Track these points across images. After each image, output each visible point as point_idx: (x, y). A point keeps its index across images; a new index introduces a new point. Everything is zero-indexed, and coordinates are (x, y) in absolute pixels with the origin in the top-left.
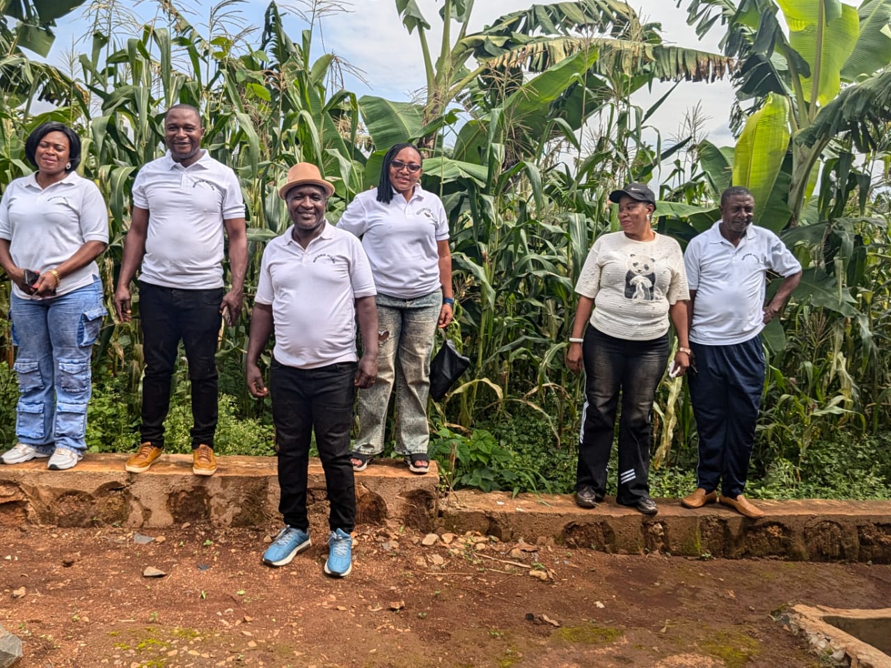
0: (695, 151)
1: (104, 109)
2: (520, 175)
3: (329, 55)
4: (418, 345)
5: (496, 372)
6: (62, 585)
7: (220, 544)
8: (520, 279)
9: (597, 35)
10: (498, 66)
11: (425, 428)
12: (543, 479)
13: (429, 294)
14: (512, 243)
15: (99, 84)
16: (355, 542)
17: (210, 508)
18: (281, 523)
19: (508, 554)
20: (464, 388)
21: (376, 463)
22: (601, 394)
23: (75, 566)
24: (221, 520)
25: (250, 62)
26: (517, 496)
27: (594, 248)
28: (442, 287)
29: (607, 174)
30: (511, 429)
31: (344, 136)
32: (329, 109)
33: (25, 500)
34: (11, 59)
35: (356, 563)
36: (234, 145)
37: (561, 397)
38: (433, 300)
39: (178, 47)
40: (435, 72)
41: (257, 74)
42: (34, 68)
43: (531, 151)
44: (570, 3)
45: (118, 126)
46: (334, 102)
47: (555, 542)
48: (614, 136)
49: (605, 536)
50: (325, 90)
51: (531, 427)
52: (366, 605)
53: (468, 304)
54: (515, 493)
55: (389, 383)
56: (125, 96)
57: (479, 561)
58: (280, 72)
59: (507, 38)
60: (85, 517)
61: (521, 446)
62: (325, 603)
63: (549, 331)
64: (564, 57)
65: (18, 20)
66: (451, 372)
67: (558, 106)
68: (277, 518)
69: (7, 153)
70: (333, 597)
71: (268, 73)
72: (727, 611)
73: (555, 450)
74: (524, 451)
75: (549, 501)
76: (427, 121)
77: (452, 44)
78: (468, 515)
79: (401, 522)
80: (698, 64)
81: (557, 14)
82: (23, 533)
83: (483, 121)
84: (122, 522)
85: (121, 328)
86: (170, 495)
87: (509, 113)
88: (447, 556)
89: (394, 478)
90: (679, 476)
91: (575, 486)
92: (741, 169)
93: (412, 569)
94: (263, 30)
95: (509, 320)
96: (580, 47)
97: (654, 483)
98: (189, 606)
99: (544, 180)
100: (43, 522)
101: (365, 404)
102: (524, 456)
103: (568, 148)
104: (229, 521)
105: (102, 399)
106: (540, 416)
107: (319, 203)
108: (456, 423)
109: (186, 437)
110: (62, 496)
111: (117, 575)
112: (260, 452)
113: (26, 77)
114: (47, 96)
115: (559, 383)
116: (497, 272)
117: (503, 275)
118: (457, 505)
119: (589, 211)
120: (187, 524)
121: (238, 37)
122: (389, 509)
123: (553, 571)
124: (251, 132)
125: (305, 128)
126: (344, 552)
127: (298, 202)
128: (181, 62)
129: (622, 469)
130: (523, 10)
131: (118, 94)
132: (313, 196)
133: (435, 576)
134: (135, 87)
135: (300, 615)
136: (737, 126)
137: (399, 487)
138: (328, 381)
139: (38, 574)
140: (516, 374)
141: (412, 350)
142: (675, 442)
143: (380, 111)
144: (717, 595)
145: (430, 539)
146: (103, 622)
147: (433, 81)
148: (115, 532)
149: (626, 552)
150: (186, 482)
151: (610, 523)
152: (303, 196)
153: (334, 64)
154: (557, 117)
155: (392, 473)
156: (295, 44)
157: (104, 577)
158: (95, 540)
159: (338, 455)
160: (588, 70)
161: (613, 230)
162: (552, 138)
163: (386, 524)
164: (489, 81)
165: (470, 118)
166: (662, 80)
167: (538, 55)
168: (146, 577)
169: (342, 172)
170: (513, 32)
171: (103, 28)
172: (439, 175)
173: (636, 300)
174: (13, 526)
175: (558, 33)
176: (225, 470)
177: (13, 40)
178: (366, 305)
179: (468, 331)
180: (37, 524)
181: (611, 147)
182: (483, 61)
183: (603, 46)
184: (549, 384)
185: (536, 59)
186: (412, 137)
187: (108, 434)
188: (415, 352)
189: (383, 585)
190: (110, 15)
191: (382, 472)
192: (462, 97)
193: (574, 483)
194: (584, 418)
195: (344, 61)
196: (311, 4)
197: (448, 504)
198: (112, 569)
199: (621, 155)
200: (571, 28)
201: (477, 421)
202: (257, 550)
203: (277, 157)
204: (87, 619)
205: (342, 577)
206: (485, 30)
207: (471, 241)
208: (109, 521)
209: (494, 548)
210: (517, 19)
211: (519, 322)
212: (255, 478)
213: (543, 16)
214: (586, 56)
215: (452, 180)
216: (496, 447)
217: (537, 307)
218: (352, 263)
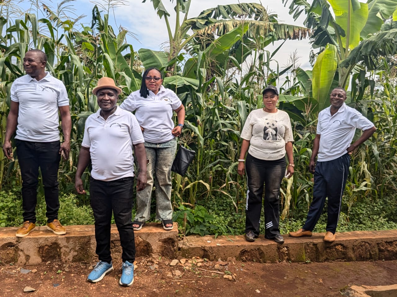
0: (295, 72)
1: (5, 54)
4: (164, 166)
5: (206, 177)
7: (66, 272)
8: (217, 132)
9: (247, 19)
10: (202, 33)
11: (170, 207)
12: (230, 228)
14: (212, 116)
16: (136, 267)
17: (61, 253)
19: (213, 267)
20: (191, 186)
21: (147, 225)
22: (255, 186)
24: (67, 259)
26: (217, 237)
27: (249, 117)
29: (255, 82)
32: (119, 52)
35: (136, 278)
37: (237, 187)
38: (171, 144)
43: (221, 74)
44: (235, 5)
46: (122, 49)
47: (236, 260)
48: (257, 64)
49: (260, 255)
51: (224, 203)
55: (150, 185)
56: (15, 48)
57: (199, 272)
59: (206, 20)
61: (219, 212)
63: (231, 156)
64: (233, 28)
67: (232, 53)
68: (96, 256)
72: (319, 290)
73: (235, 213)
74: (221, 214)
75: (232, 239)
76: (170, 59)
77: (181, 23)
78: (193, 249)
79: (160, 254)
80: (294, 31)
81: (229, 9)
83: (195, 58)
84: (15, 263)
86: (40, 248)
87: (208, 55)
88: (182, 270)
89: (156, 233)
90: (294, 223)
92: (316, 79)
93: (165, 279)
94: (92, 19)
95: (212, 152)
96: (240, 24)
97: (282, 227)
101: (139, 196)
102: (221, 217)
104: (71, 259)
106: (228, 197)
107: (112, 98)
108: (188, 203)
111: (10, 292)
112: (89, 222)
115: (236, 181)
116: (205, 130)
117: (208, 130)
118: (187, 244)
119: (247, 100)
120: (49, 262)
121: (77, 20)
122: (153, 248)
124: (79, 64)
126: (129, 273)
127: (101, 97)
129: (266, 222)
130: (214, 7)
131: (12, 47)
132: (109, 94)
133: (176, 282)
134: (20, 43)
136: (313, 61)
137: (158, 237)
138: (119, 187)
140: (216, 177)
141: (161, 169)
142: (291, 207)
143: (147, 55)
144: (314, 282)
145: (174, 262)
147: (173, 40)
148: (11, 268)
149: (270, 262)
150: (47, 241)
151: (262, 248)
152: (104, 94)
155: (155, 230)
159: (125, 224)
162: (229, 68)
163: (152, 256)
165: (190, 57)
166: (278, 39)
167: (221, 27)
168: (25, 292)
169: (127, 83)
170: (209, 18)
172: (175, 84)
173: (268, 140)
175: (230, 18)
176: (69, 233)
178: (140, 148)
181: (256, 69)
182: (196, 31)
183: (251, 23)
184: (232, 182)
185: (220, 30)
186: (163, 66)
187: (11, 216)
188: (163, 170)
189: (149, 289)
190: (8, 9)
191: (149, 230)
194: (248, 198)
197: (183, 244)
198: (7, 288)
199: (261, 73)
200: (236, 16)
201: (198, 201)
202: (85, 274)
205: (128, 286)
207: (192, 115)
208: (8, 262)
209: (206, 265)
210: (211, 12)
211: (216, 153)
212: (84, 237)
213: (223, 10)
214: (243, 27)
215: (181, 86)
216: (207, 213)
217: (225, 145)
218: (130, 128)
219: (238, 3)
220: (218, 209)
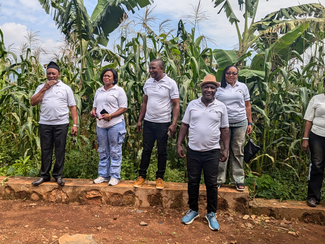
1: (125, 62)
2: (278, 74)
3: (201, 36)
4: (238, 141)
5: (271, 151)
6: (113, 226)
7: (166, 214)
8: (280, 114)
9: (308, 17)
10: (267, 33)
11: (243, 173)
12: (293, 195)
13: (242, 121)
14: (276, 100)
15: (123, 54)
17: (162, 201)
19: (279, 224)
20: (258, 158)
21: (223, 187)
22: (317, 160)
23: (117, 220)
24: (166, 205)
25: (173, 42)
26: (282, 201)
27: (311, 101)
29: (316, 71)
30: (279, 174)
31: (208, 64)
32: (202, 55)
33: (101, 196)
34: (95, 48)
36: (168, 71)
37: (300, 162)
39: (149, 39)
40: (242, 38)
41: (176, 46)
42: (103, 51)
43: (282, 64)
44: (296, 7)
45: (129, 68)
46: (203, 53)
47: (299, 220)
48: (318, 56)
49: (321, 218)
50: (200, 48)
51: (287, 174)
52: (221, 241)
53: (258, 125)
54: (281, 200)
56: (131, 58)
57: (267, 227)
58: (184, 44)
59: (270, 22)
60: (120, 203)
61: (283, 181)
62: (205, 239)
63: (293, 135)
64: (295, 27)
65: (97, 35)
66: (253, 152)
67: (293, 46)
68: (186, 206)
69: (95, 80)
71: (180, 45)
73: (297, 183)
74: (284, 183)
75: (295, 203)
76: (239, 56)
77: (249, 27)
78: (262, 208)
79: (234, 210)
81: (291, 10)
82: (101, 208)
83: (262, 54)
84: (133, 205)
85: (131, 137)
86: (149, 196)
87: (273, 50)
88: (253, 224)
89: (231, 193)
91: (307, 198)
93: (239, 228)
94: (177, 30)
95: (276, 131)
96: (301, 23)
98: (156, 237)
99: (289, 75)
100: (107, 204)
102: (284, 185)
103: (298, 62)
104: (169, 206)
105: (125, 161)
106: (290, 169)
107: (214, 90)
108: (255, 172)
109: (153, 175)
110: (113, 195)
111: (131, 224)
112: (179, 181)
113: (100, 54)
114: (107, 60)
115: (299, 156)
116: (270, 112)
117: (272, 113)
118: (257, 204)
119: (308, 86)
120: (155, 207)
121: (169, 33)
122: (229, 204)
123: (298, 232)
124: (174, 66)
125: (193, 63)
128: (150, 44)
130: (277, 11)
131: (129, 57)
132: (212, 88)
133: (248, 232)
134: (135, 54)
137: (232, 196)
138: (210, 156)
139: (105, 222)
140: (279, 152)
141: (236, 143)
143: (221, 54)
145: (246, 217)
146: (127, 240)
147: (241, 42)
148: (130, 208)
150: (154, 191)
151: (323, 213)
153: (203, 39)
154: (293, 50)
155: (230, 190)
156: (189, 34)
157: (127, 224)
158: (124, 211)
160: (305, 31)
161: (319, 93)
162: (291, 59)
163: (228, 210)
164: (264, 39)
165: (257, 54)
167: (283, 27)
168: (141, 225)
170: (273, 20)
171: (124, 35)
172: (245, 76)
174: (98, 205)
175: (292, 18)
176: (167, 187)
177: (96, 42)
179: (258, 135)
180: (105, 205)
181: (316, 60)
182: (261, 32)
183: (311, 21)
184: (294, 156)
185: (283, 29)
186: (233, 62)
187: (127, 173)
188: (237, 144)
190: (126, 30)
191: (226, 190)
192: (253, 46)
193: (306, 196)
194: (310, 170)
195: (207, 37)
196: (194, 18)
197: (253, 203)
198: (130, 221)
199: (321, 63)
200: (297, 16)
201: (264, 171)
202: (180, 218)
203: (183, 74)
204: (121, 239)
206: (261, 20)
207: (259, 101)
208: (128, 204)
209: (273, 222)
210: (274, 14)
211: (280, 131)
212: (178, 191)
213: (285, 12)
214: (304, 26)
215: (250, 78)
216: (272, 181)
217: (288, 125)
218: (223, 115)
219: (299, 5)
220: (282, 179)
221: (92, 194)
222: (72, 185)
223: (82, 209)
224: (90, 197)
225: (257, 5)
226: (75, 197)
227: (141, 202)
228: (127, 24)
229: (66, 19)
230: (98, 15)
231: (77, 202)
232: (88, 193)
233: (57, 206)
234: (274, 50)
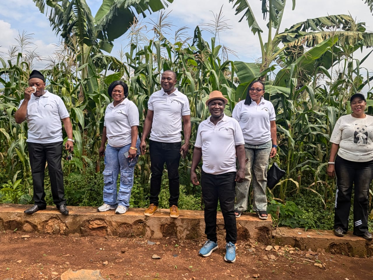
1: (135, 73)
2: (304, 91)
4: (261, 164)
5: (295, 176)
6: (121, 260)
7: (181, 246)
8: (305, 136)
9: (336, 30)
10: (293, 45)
11: (265, 200)
12: (319, 224)
13: (266, 143)
14: (301, 120)
15: (133, 64)
16: (237, 248)
17: (177, 231)
18: (206, 239)
19: (304, 255)
20: (281, 183)
21: (244, 214)
22: (344, 186)
23: (126, 253)
24: (181, 236)
25: (188, 51)
26: (307, 231)
27: (338, 122)
28: (272, 140)
30: (303, 201)
32: (221, 68)
33: (107, 226)
34: (99, 55)
35: (237, 257)
36: (183, 85)
37: (326, 188)
38: (268, 146)
39: (162, 47)
40: (265, 50)
41: (192, 56)
42: (107, 58)
43: (308, 80)
44: (324, 17)
46: (224, 65)
47: (325, 251)
48: (347, 72)
49: (348, 249)
50: (221, 61)
51: (312, 200)
52: (243, 275)
53: (282, 146)
54: (306, 229)
55: (249, 180)
56: (143, 68)
57: (291, 258)
58: (201, 54)
59: (296, 34)
60: (129, 233)
61: (308, 208)
62: (226, 273)
63: (319, 158)
64: (322, 41)
65: (101, 40)
66: (277, 177)
67: (320, 61)
68: (204, 236)
69: (99, 91)
70: (229, 271)
71: (197, 55)
73: (323, 210)
74: (310, 210)
75: (322, 233)
76: (262, 70)
77: (272, 38)
78: (285, 238)
79: (256, 240)
81: (318, 21)
82: (106, 239)
83: (288, 70)
84: (143, 236)
86: (161, 225)
88: (277, 255)
89: (253, 221)
91: (334, 226)
93: (262, 260)
94: (193, 37)
95: (301, 153)
96: (329, 36)
97: (370, 225)
98: (171, 271)
100: (113, 235)
101: (239, 189)
102: (310, 213)
104: (185, 237)
106: (316, 195)
107: (222, 107)
108: (278, 198)
109: (167, 202)
110: (120, 225)
111: (142, 257)
112: (196, 209)
113: (104, 61)
114: (112, 68)
115: (324, 181)
116: (295, 133)
117: (297, 134)
118: (280, 234)
119: (336, 105)
120: (168, 238)
121: (185, 41)
122: (250, 234)
125: (213, 77)
126: (232, 252)
127: (213, 106)
129: (355, 220)
130: (303, 21)
131: (140, 67)
132: (219, 104)
133: (272, 264)
134: (147, 64)
135: (216, 278)
137: (254, 225)
138: (225, 180)
139: (112, 256)
140: (304, 177)
141: (259, 167)
143: (242, 67)
145: (269, 248)
146: (138, 276)
147: (265, 54)
148: (140, 240)
149: (358, 256)
150: (167, 220)
151: (351, 243)
152: (215, 104)
153: (224, 50)
154: (320, 66)
155: (251, 219)
156: (206, 42)
157: (137, 258)
158: (133, 243)
159: (229, 211)
160: (334, 45)
163: (249, 241)
164: (289, 52)
165: (281, 69)
166: (367, 47)
167: (310, 40)
168: (153, 258)
169: (228, 93)
170: (299, 31)
171: (134, 42)
172: (268, 92)
173: (359, 144)
174: (102, 236)
175: (319, 30)
176: (183, 216)
177: (99, 47)
178: (240, 148)
179: (282, 158)
180: (111, 236)
181: (345, 76)
182: (286, 44)
183: (340, 35)
184: (320, 181)
185: (309, 42)
186: (255, 77)
187: (136, 200)
188: (260, 167)
190: (137, 37)
191: (247, 218)
192: (275, 59)
193: (333, 225)
194: (337, 196)
195: (228, 49)
196: (215, 27)
197: (276, 233)
198: (140, 255)
199: (350, 81)
200: (324, 27)
201: (287, 197)
202: (196, 250)
203: (201, 89)
204: (131, 275)
205: (232, 263)
207: (282, 120)
208: (138, 235)
209: (298, 253)
210: (300, 25)
211: (306, 154)
212: (194, 219)
213: (312, 23)
214: (333, 39)
215: (274, 95)
216: (297, 209)
217: (313, 147)
218: (234, 131)
219: (327, 16)
220: (307, 206)
221: (96, 224)
222: (72, 213)
223: (84, 241)
224: (93, 227)
225: (282, 14)
226: (75, 227)
227: (153, 232)
228: (137, 30)
229: (67, 20)
230: (103, 18)
231: (78, 233)
232: (91, 223)
233: (55, 238)
234: (300, 65)
